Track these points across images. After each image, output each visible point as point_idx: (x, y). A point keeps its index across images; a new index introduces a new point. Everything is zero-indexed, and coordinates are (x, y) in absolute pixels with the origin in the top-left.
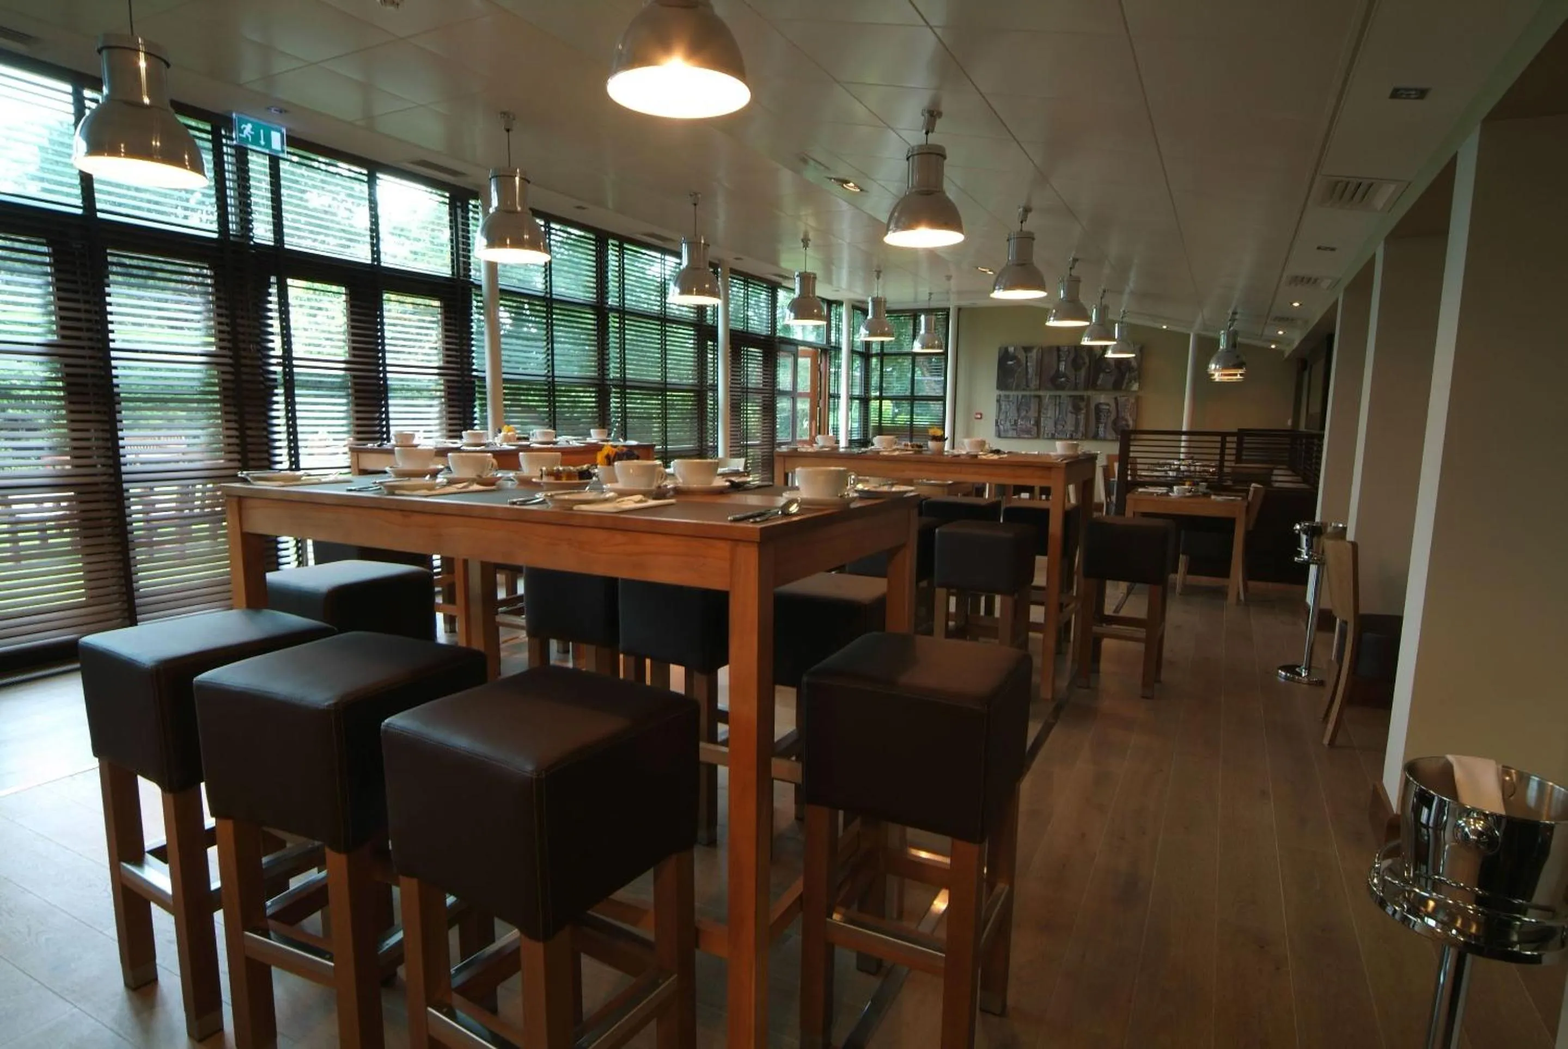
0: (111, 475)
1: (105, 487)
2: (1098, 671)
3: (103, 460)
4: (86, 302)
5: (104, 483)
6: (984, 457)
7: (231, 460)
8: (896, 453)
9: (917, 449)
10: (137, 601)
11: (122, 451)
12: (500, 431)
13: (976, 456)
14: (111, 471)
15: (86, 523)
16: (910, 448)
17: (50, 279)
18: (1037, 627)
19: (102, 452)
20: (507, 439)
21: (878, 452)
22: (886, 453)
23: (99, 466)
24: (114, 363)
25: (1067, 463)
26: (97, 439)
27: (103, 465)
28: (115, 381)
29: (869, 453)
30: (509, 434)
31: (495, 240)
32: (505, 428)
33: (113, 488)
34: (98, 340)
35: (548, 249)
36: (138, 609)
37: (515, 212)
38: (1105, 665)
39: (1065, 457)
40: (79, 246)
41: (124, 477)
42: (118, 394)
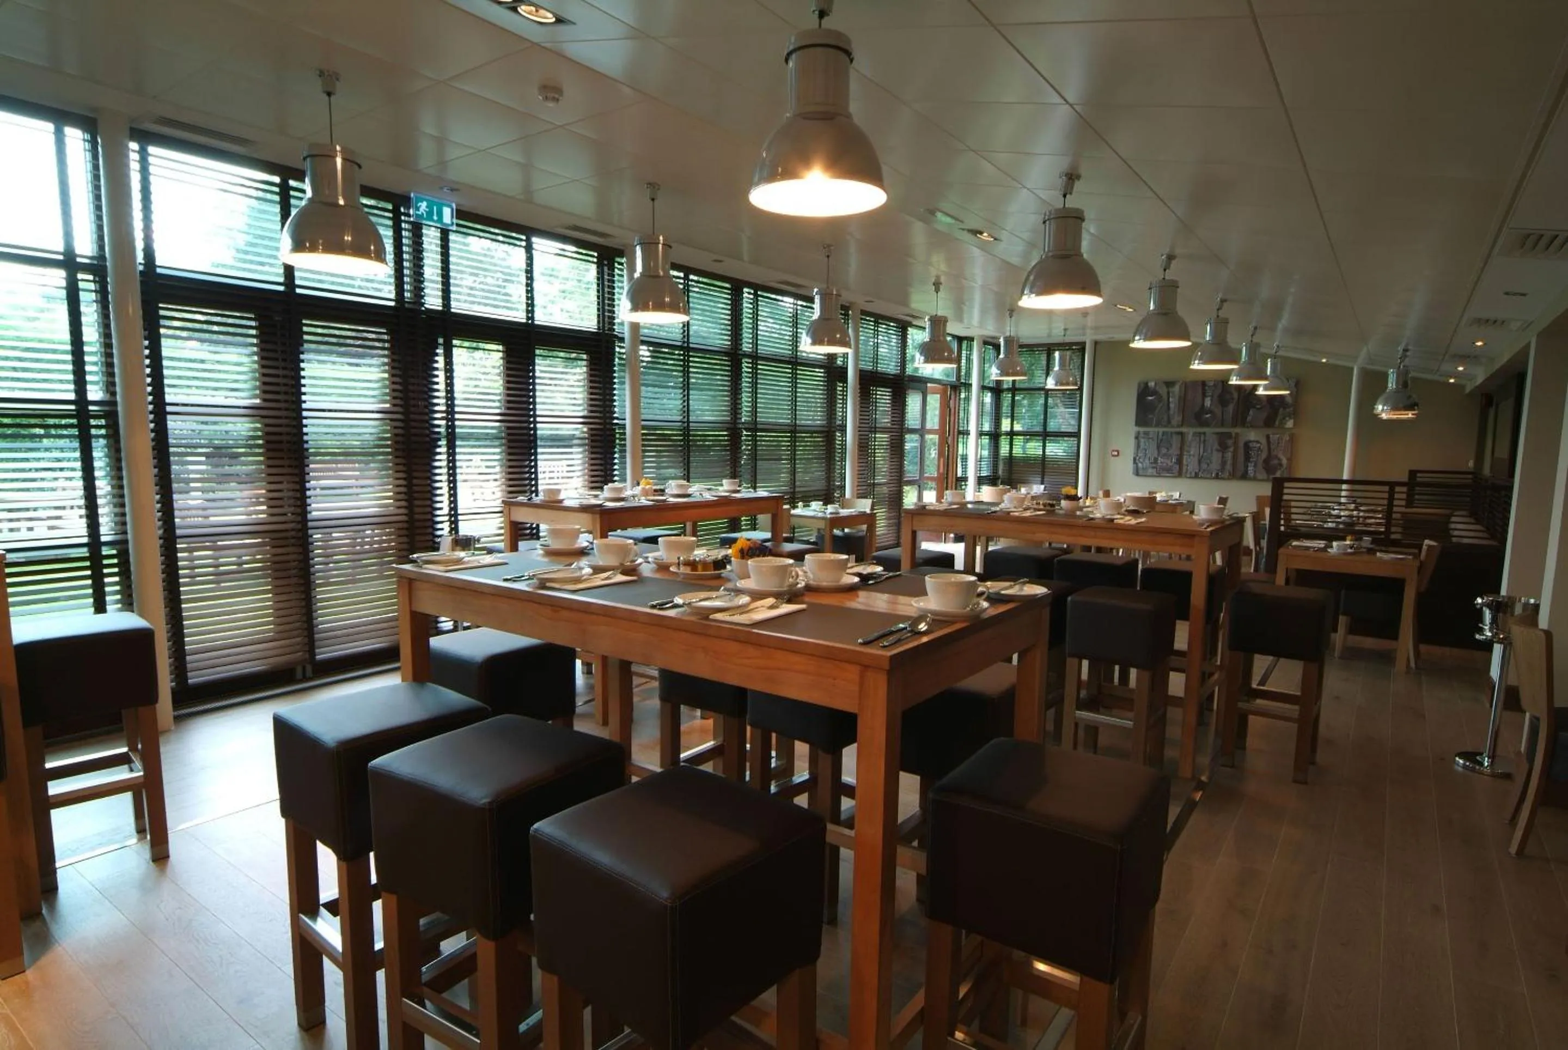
0: (299, 522)
1: (293, 533)
2: (1244, 748)
3: (292, 509)
4: (284, 368)
5: (293, 530)
6: (1121, 521)
7: (399, 508)
8: (1028, 514)
9: (1048, 508)
10: (316, 636)
11: (308, 501)
12: (638, 484)
13: (1112, 520)
14: (299, 519)
15: (277, 566)
16: (1041, 507)
17: (255, 349)
18: (1176, 701)
19: (292, 501)
20: (645, 493)
21: (1009, 513)
22: (1016, 514)
23: (289, 515)
24: (305, 422)
25: (1211, 532)
26: (289, 490)
27: (293, 514)
28: (305, 438)
29: (998, 514)
30: (648, 487)
31: (639, 304)
32: (643, 482)
33: (300, 534)
34: (293, 402)
35: (686, 311)
36: (317, 643)
37: (658, 276)
38: (1251, 741)
39: (1212, 523)
40: (280, 319)
41: (310, 524)
42: (307, 449)
